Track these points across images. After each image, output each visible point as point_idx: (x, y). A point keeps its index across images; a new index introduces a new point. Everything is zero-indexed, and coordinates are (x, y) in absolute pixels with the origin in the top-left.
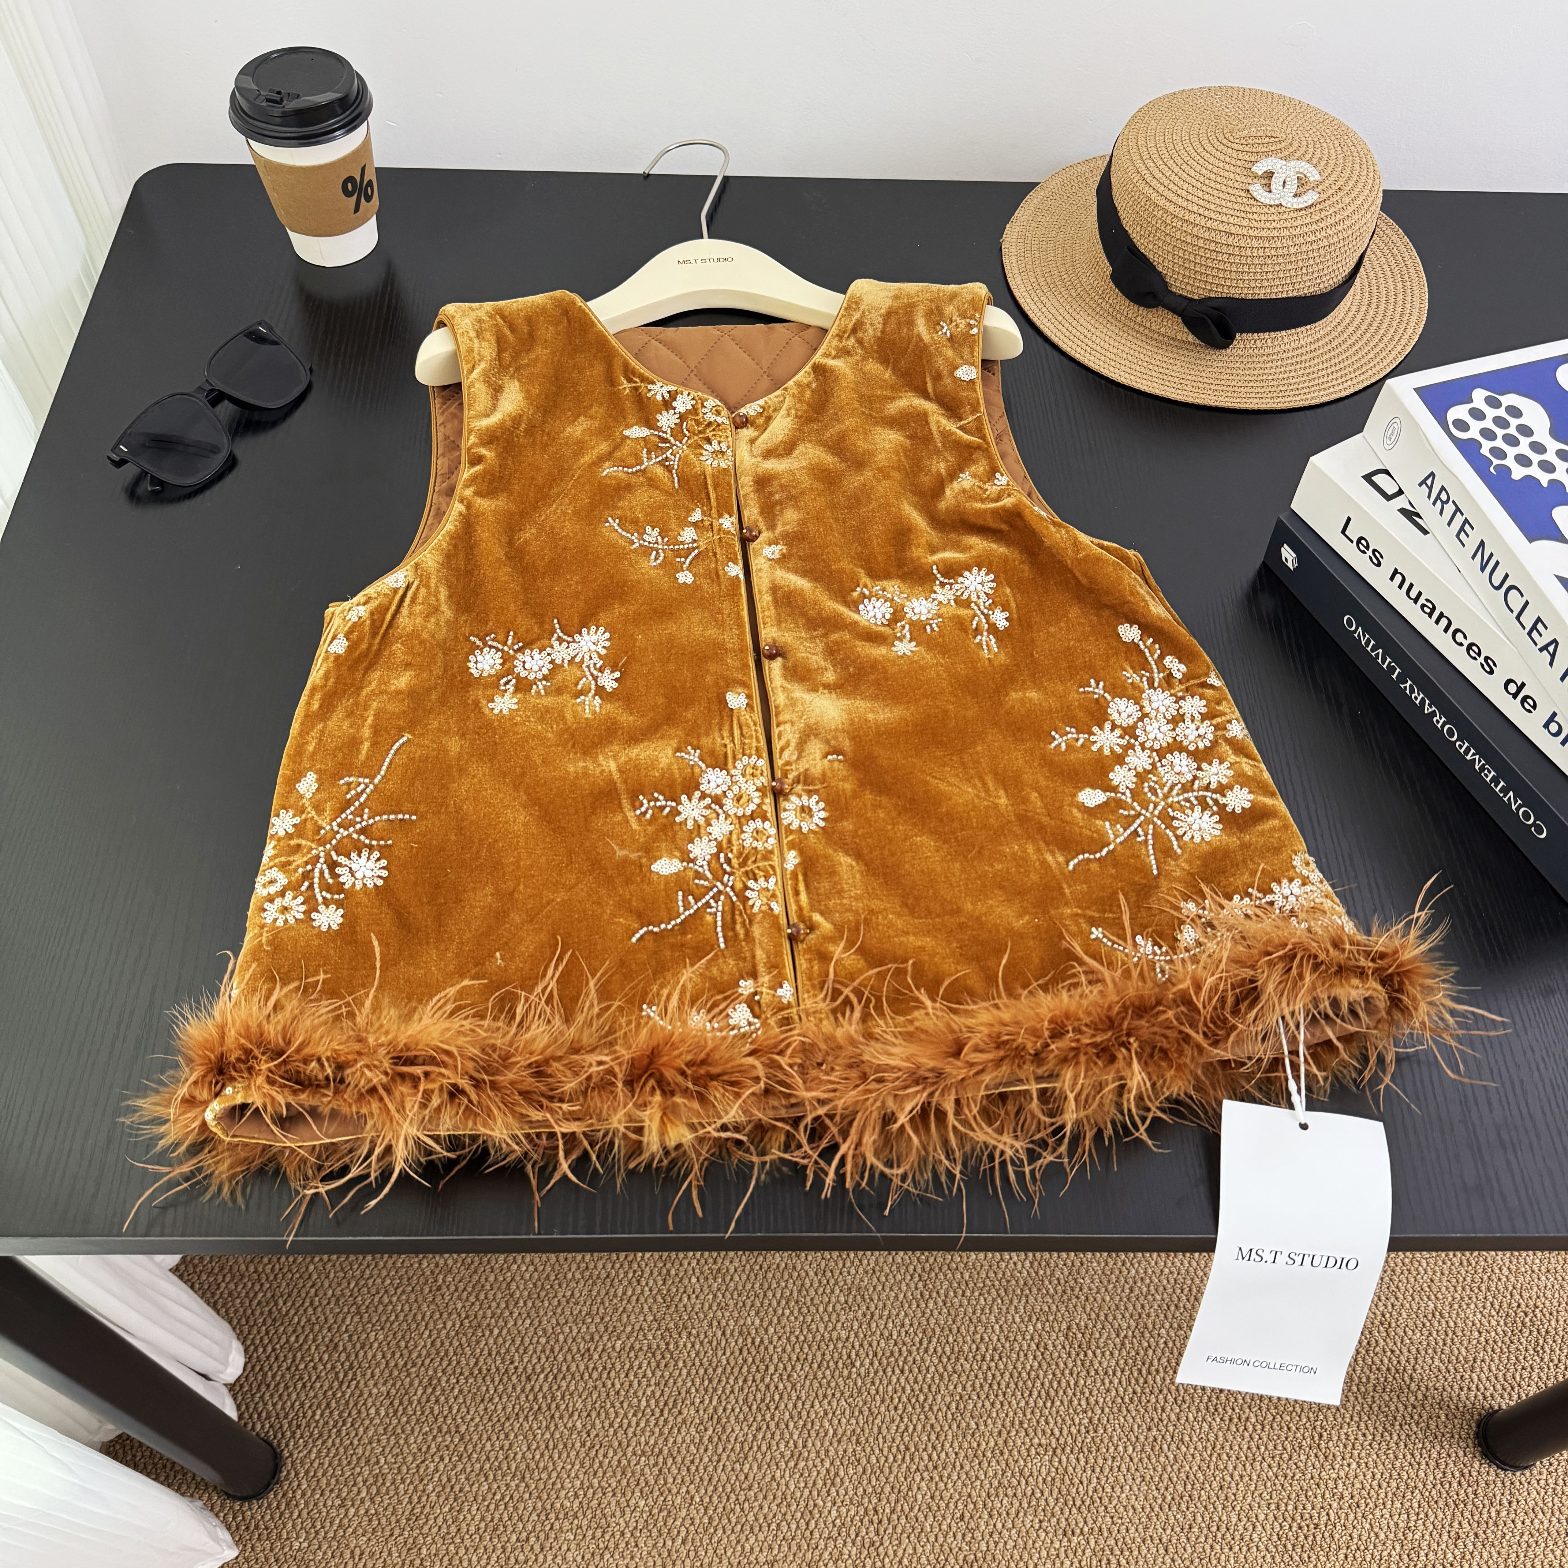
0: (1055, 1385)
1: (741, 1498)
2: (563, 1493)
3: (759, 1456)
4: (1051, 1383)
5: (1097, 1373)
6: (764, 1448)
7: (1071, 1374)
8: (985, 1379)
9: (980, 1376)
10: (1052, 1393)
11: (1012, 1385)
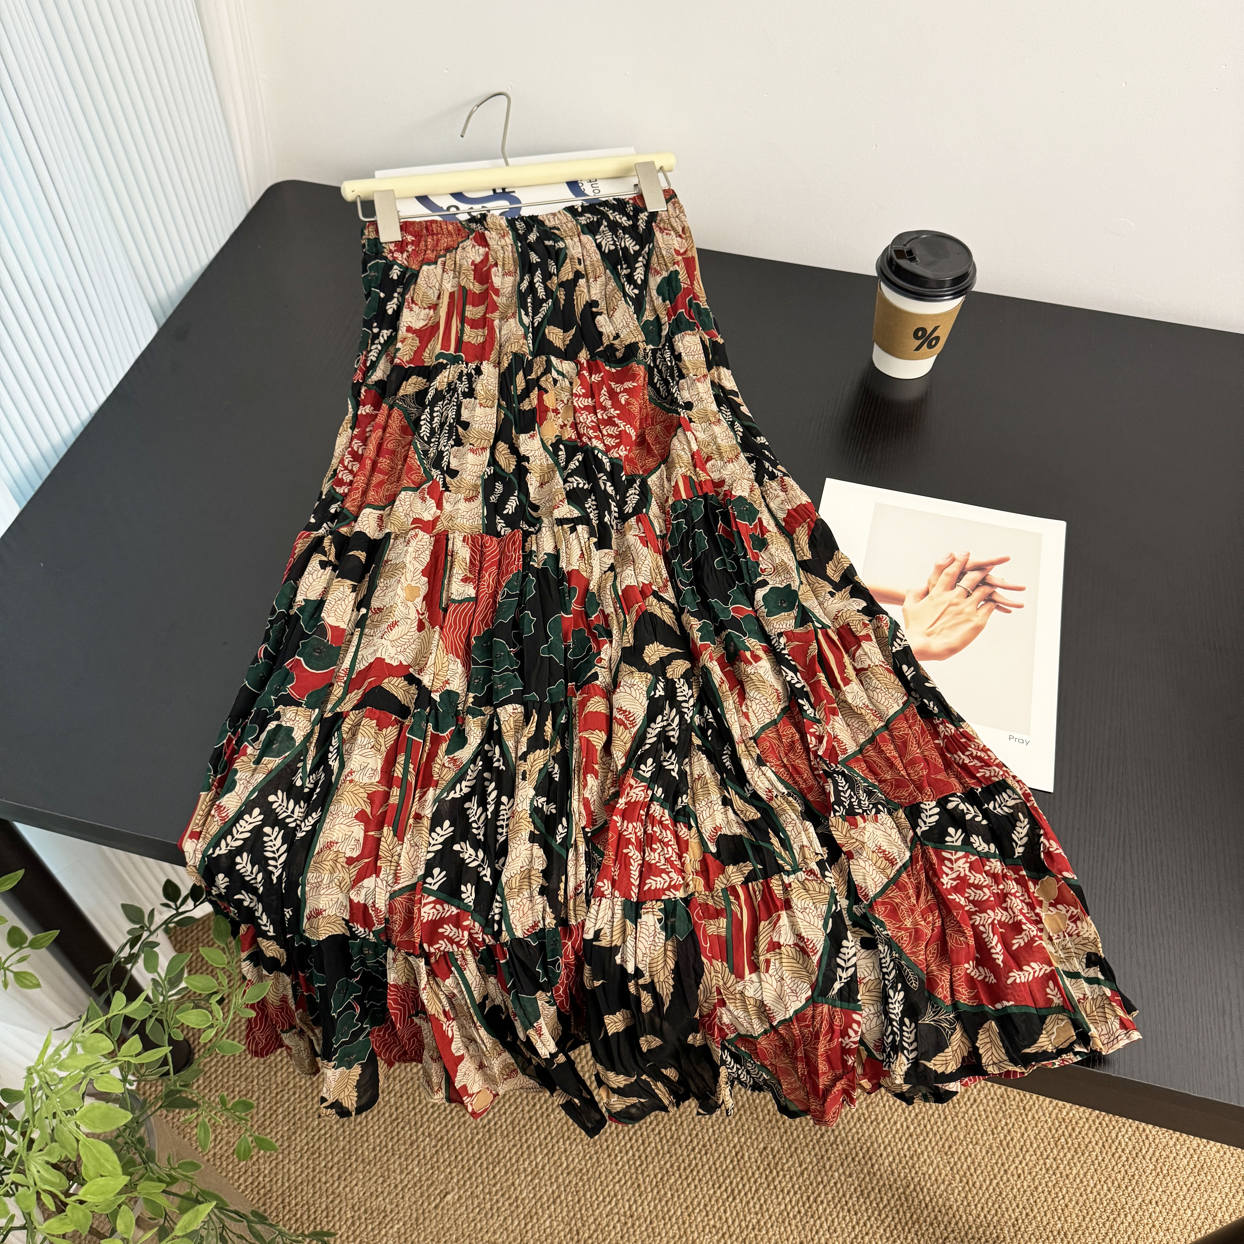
0: (740, 1186)
1: (487, 1191)
2: (366, 1145)
3: (509, 1165)
4: (738, 1184)
5: (775, 1188)
6: (514, 1161)
7: (755, 1182)
8: (689, 1165)
9: (687, 1162)
10: (736, 1192)
11: (708, 1176)
